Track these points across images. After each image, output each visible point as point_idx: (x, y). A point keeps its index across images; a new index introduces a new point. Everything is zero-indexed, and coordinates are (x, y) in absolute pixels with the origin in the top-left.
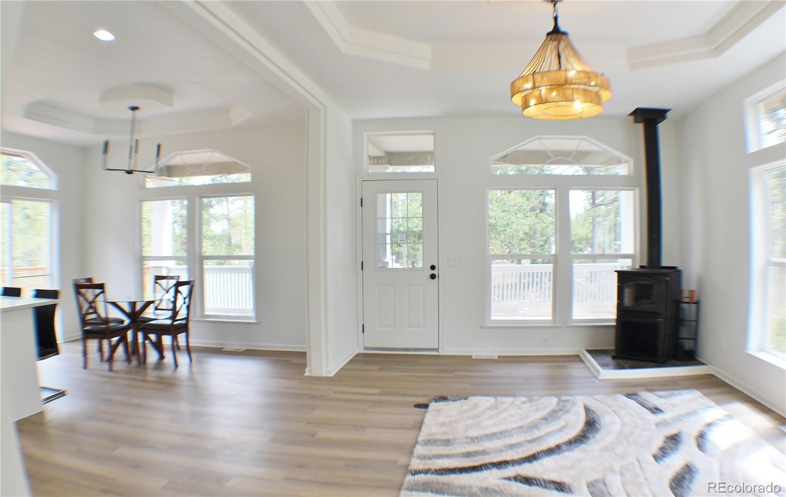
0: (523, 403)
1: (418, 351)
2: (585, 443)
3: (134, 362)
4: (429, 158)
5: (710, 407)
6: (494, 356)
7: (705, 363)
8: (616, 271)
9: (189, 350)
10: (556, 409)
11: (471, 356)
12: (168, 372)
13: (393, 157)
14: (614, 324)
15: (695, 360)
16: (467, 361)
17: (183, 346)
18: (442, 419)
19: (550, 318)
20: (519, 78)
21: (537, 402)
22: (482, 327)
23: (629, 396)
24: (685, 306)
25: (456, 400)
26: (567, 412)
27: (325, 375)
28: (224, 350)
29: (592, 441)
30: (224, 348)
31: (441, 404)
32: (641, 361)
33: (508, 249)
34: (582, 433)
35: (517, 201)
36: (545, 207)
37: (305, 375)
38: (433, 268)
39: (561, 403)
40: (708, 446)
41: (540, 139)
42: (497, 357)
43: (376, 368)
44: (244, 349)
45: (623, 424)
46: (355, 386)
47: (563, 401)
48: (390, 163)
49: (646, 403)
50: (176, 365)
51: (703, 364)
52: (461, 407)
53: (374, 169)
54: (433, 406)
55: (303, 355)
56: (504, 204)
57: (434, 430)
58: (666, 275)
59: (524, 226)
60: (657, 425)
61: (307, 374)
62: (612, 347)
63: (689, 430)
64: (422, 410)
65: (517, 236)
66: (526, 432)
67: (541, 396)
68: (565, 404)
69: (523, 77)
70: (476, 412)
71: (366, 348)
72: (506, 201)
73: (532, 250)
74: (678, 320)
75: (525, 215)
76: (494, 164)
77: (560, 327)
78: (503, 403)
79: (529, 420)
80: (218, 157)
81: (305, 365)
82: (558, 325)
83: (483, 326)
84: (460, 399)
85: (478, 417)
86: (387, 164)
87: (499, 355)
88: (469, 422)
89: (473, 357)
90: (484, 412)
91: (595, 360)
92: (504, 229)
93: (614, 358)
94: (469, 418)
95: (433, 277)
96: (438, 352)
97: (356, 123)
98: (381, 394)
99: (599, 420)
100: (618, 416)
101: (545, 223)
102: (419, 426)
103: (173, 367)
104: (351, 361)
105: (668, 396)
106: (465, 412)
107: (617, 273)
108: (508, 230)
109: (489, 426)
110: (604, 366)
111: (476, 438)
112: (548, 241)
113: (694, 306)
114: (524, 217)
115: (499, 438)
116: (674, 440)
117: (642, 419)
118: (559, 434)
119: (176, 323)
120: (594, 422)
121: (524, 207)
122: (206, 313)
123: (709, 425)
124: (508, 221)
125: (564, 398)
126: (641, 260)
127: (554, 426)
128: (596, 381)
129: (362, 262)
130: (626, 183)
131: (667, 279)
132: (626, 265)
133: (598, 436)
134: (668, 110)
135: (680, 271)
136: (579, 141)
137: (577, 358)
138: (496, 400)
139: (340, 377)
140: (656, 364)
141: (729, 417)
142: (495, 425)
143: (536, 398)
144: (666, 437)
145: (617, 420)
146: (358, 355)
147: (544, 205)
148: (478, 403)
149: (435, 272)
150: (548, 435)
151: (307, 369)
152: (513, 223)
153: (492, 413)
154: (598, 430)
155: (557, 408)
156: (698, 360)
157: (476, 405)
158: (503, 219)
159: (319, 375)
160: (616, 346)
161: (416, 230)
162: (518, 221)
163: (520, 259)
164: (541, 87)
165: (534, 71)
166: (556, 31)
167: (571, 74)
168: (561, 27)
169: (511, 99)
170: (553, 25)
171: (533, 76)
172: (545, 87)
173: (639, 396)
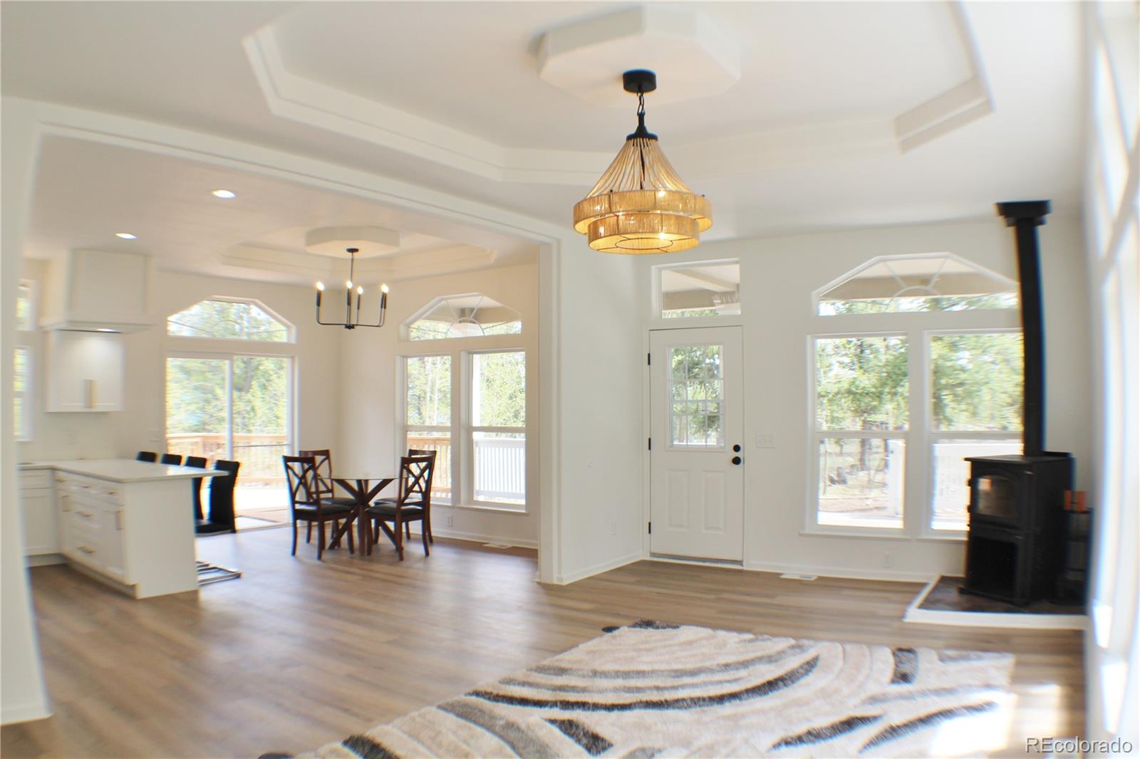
1: (717, 563)
6: (811, 577)
8: (967, 459)
11: (780, 574)
14: (965, 538)
16: (772, 580)
19: (901, 526)
20: (585, 200)
22: (800, 534)
25: (660, 628)
27: (556, 582)
28: (485, 545)
30: (486, 543)
38: (737, 448)
41: (884, 261)
44: (510, 545)
53: (668, 314)
58: (1030, 467)
69: (591, 198)
71: (653, 555)
76: (821, 300)
77: (910, 540)
82: (909, 536)
83: (806, 532)
84: (666, 627)
87: (819, 575)
89: (783, 576)
91: (932, 592)
93: (962, 591)
95: (736, 461)
96: (742, 565)
107: (969, 462)
119: (403, 508)
129: (650, 439)
131: (1030, 472)
135: (1073, 459)
136: (943, 260)
143: (766, 636)
149: (740, 454)
159: (548, 582)
160: (966, 572)
164: (619, 212)
165: (608, 190)
166: (641, 134)
167: (661, 194)
168: (650, 128)
169: (574, 227)
170: (637, 124)
171: (610, 196)
172: (624, 213)
173: (914, 653)
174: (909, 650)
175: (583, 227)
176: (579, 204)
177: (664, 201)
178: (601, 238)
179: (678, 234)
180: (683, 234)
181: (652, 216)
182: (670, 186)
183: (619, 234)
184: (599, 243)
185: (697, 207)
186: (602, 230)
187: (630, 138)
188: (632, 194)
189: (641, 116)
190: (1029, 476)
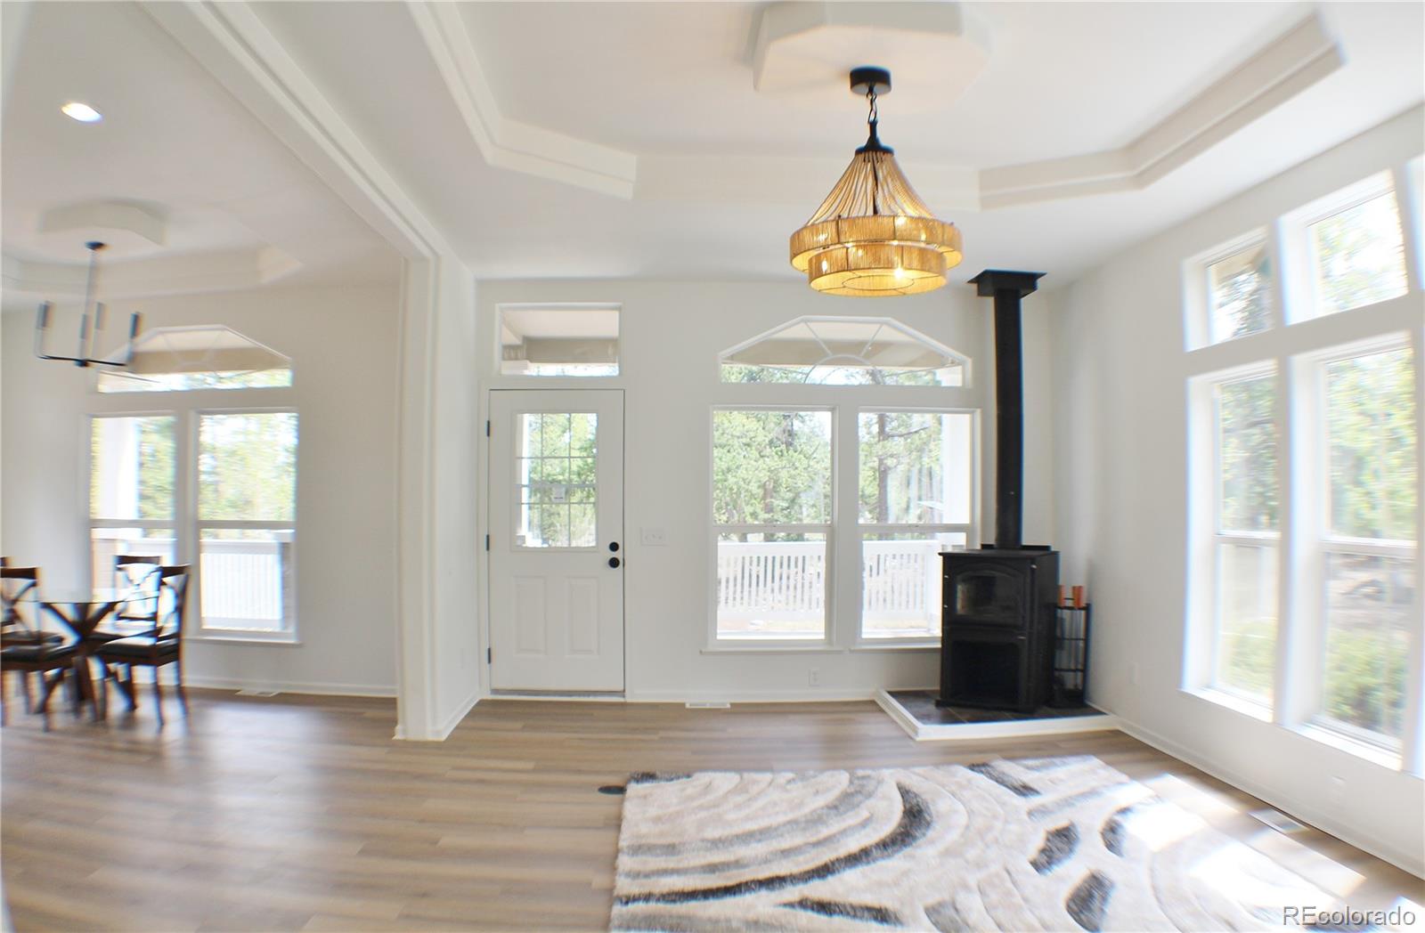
0: (789, 782)
1: (589, 696)
2: (910, 844)
3: (87, 714)
4: (610, 351)
5: (1121, 783)
6: (724, 704)
7: (1104, 711)
8: (940, 554)
9: (181, 693)
10: (849, 791)
11: (683, 705)
12: (146, 733)
13: (536, 348)
14: (939, 646)
15: (1087, 706)
17: (169, 687)
18: (653, 811)
19: (823, 637)
20: (805, 227)
21: (813, 780)
22: (701, 652)
23: (973, 767)
24: (1066, 614)
25: (672, 780)
26: (870, 795)
27: (430, 737)
28: (239, 693)
29: (921, 841)
30: (238, 691)
31: (646, 786)
32: (987, 709)
33: (727, 515)
34: (902, 830)
35: (746, 427)
36: (793, 439)
37: (394, 738)
38: (614, 547)
39: (856, 782)
40: (1126, 845)
41: (806, 321)
42: (729, 706)
43: (519, 725)
44: (276, 691)
45: (970, 813)
46: (488, 757)
47: (858, 778)
48: (532, 358)
49: (1006, 779)
50: (162, 722)
51: (1099, 713)
52: (684, 790)
53: (509, 369)
54: (634, 789)
55: (391, 703)
56: (723, 434)
57: (644, 829)
58: (1033, 560)
59: (760, 471)
60: (1030, 813)
61: (398, 737)
62: (935, 686)
63: (1089, 821)
64: (615, 797)
65: (747, 491)
66: (804, 829)
67: (822, 771)
68: (865, 782)
69: (813, 225)
70: (710, 798)
71: (495, 691)
72: (727, 428)
73: (767, 516)
74: (1052, 638)
75: (760, 453)
76: (724, 363)
77: (839, 652)
78: (755, 782)
79: (806, 810)
80: (231, 339)
81: (394, 722)
82: (836, 648)
83: (703, 650)
84: (678, 778)
85: (716, 805)
86: (527, 359)
87: (733, 701)
88: (703, 814)
89: (688, 706)
90: (726, 796)
91: (906, 708)
92: (723, 477)
93: (938, 704)
94: (701, 808)
95: (614, 563)
96: (624, 697)
97: (482, 284)
98: (534, 771)
99: (928, 808)
100: (960, 800)
101: (796, 468)
102: (617, 823)
103: (156, 725)
104: (472, 714)
105: (1044, 767)
106: (691, 798)
107: (941, 557)
108: (731, 480)
109: (737, 819)
110: (924, 718)
111: (720, 840)
112: (796, 501)
113: (1083, 612)
114: (758, 456)
115: (760, 841)
116: (1064, 838)
117: (1003, 804)
118: (863, 832)
119: (160, 643)
120: (920, 812)
121: (759, 439)
122: (205, 627)
123: (1124, 811)
124: (730, 463)
125: (860, 773)
126: (984, 535)
127: (851, 819)
128: (912, 743)
129: (488, 537)
130: (958, 400)
131: (1034, 566)
132: (957, 542)
133: (930, 834)
134: (1042, 275)
135: (1056, 554)
136: (878, 325)
137: (872, 706)
138: (741, 778)
139: (455, 743)
140: (1016, 714)
141: (1158, 797)
142: (748, 818)
143: (811, 773)
144: (1049, 833)
145: (961, 807)
146: (481, 703)
147: (790, 435)
148: (710, 783)
149: (618, 555)
150: (844, 832)
151: (399, 728)
152: (738, 467)
153: (739, 799)
154: (928, 824)
155: (852, 790)
156: (1091, 707)
157: (708, 787)
158: (720, 459)
159: (419, 738)
160: (942, 685)
161: (561, 478)
162: (749, 464)
163: (745, 532)
164: (848, 242)
165: (836, 214)
166: (873, 149)
167: (900, 222)
168: (884, 139)
169: (791, 261)
170: (868, 135)
171: (837, 224)
172: (855, 244)
173: (992, 767)
174: (984, 765)
175: (802, 262)
176: (798, 233)
177: (905, 230)
178: (822, 275)
179: (922, 270)
180: (929, 271)
181: (887, 248)
182: (912, 212)
183: (849, 270)
184: (820, 283)
185: (945, 237)
186: (825, 266)
187: (859, 152)
188: (866, 221)
189: (873, 125)
190: (1033, 570)
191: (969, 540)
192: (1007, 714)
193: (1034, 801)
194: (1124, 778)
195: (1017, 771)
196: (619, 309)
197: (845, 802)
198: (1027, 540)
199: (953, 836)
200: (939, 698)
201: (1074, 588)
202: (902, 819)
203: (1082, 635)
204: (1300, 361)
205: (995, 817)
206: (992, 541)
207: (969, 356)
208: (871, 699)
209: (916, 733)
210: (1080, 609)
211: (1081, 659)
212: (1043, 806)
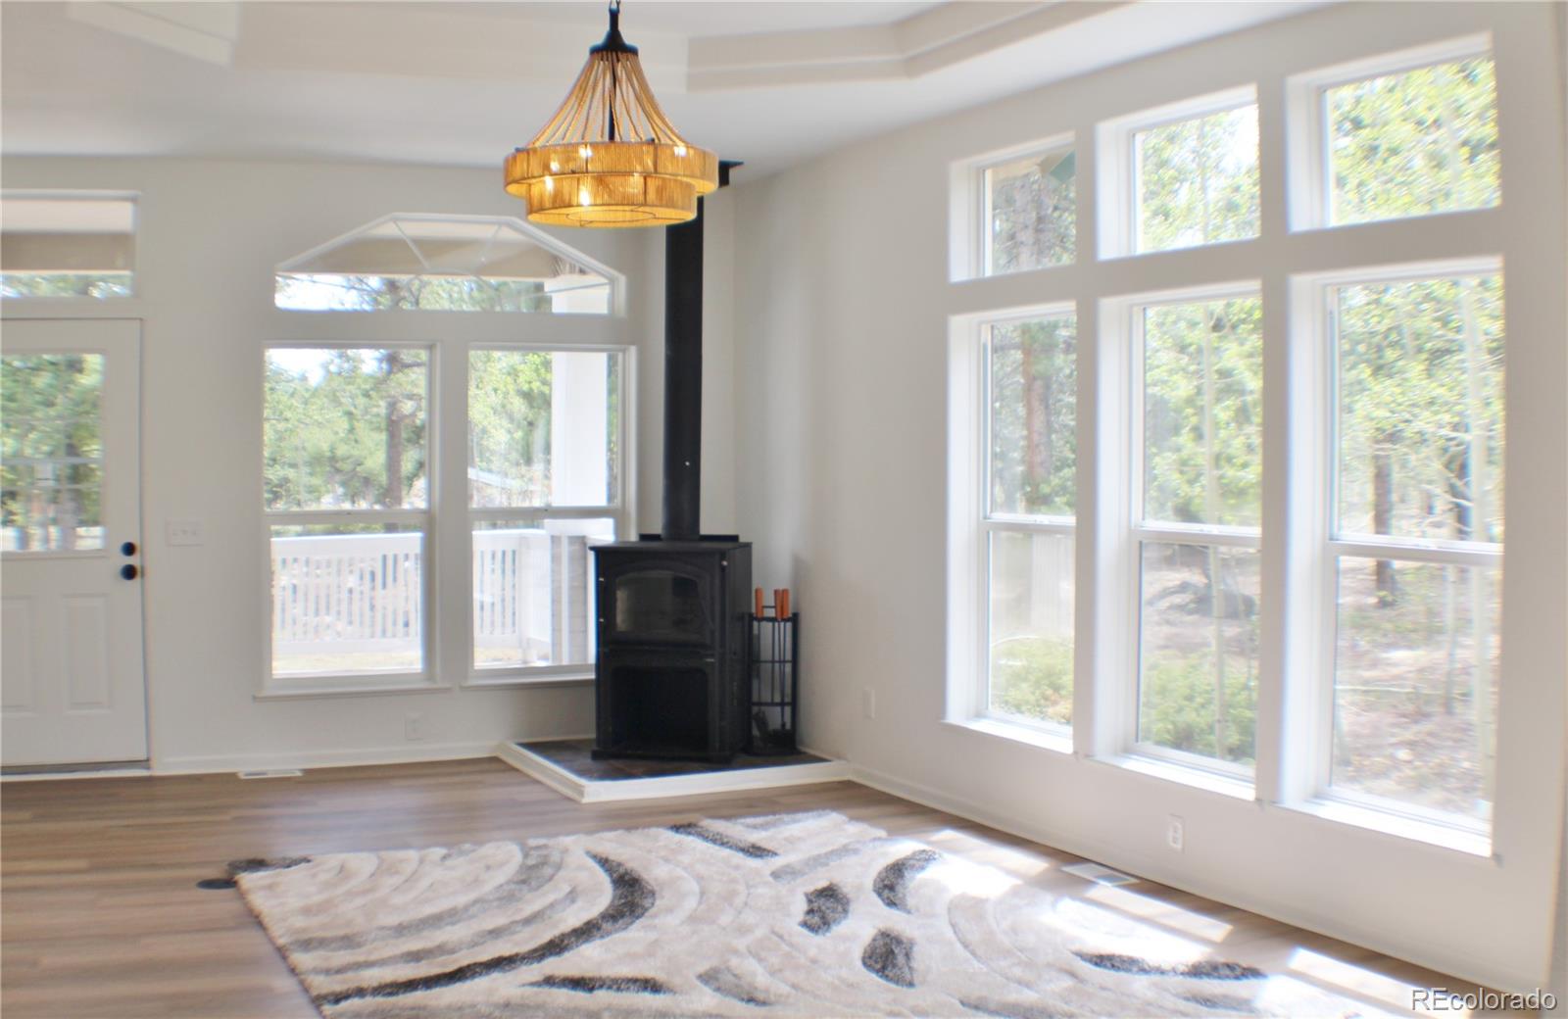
0: (445, 858)
2: (642, 915)
6: (292, 772)
10: (528, 863)
11: (237, 775)
15: (800, 753)
18: (293, 903)
19: (420, 668)
21: (475, 854)
22: (254, 698)
23: (675, 829)
24: (765, 628)
25: (287, 864)
26: (559, 867)
29: (653, 911)
31: (262, 875)
32: (665, 759)
34: (622, 901)
38: (129, 549)
39: (532, 853)
40: (912, 902)
41: (397, 221)
42: (299, 774)
45: (698, 878)
47: (532, 849)
49: (726, 840)
52: (312, 875)
54: (246, 880)
58: (723, 555)
60: (775, 875)
62: (590, 736)
63: (853, 880)
64: (227, 891)
68: (544, 853)
70: (353, 884)
74: (749, 661)
77: (443, 690)
78: (400, 861)
79: (488, 887)
82: (440, 685)
83: (257, 695)
84: (294, 862)
85: (368, 890)
87: (300, 769)
88: (360, 901)
89: (243, 776)
90: (373, 879)
91: (556, 763)
93: (596, 756)
94: (352, 894)
95: (130, 573)
96: (149, 768)
100: (677, 866)
105: (774, 825)
106: (332, 884)
107: (592, 553)
111: (402, 926)
113: (789, 625)
116: (830, 898)
117: (735, 867)
120: (635, 880)
125: (530, 842)
126: (640, 522)
127: (551, 894)
128: (573, 806)
130: (606, 334)
131: (725, 563)
132: (603, 533)
134: (737, 165)
135: (748, 546)
136: (496, 227)
137: (492, 764)
138: (379, 857)
140: (706, 765)
144: (807, 895)
145: (683, 873)
148: (343, 866)
149: (134, 560)
150: (551, 908)
153: (392, 881)
154: (652, 893)
155: (532, 862)
156: (805, 753)
157: (343, 869)
160: (598, 733)
166: (613, 48)
173: (702, 827)
174: (690, 825)
190: (723, 569)
191: (619, 529)
192: (696, 765)
193: (776, 863)
194: (882, 833)
195: (741, 830)
196: (133, 200)
197: (532, 875)
198: (707, 527)
199: (691, 904)
200: (595, 748)
201: (776, 592)
202: (614, 890)
203: (789, 657)
204: (1110, 307)
205: (734, 881)
206: (657, 527)
207: (620, 270)
208: (494, 755)
209: (582, 794)
210: (785, 620)
211: (788, 690)
212: (788, 866)
